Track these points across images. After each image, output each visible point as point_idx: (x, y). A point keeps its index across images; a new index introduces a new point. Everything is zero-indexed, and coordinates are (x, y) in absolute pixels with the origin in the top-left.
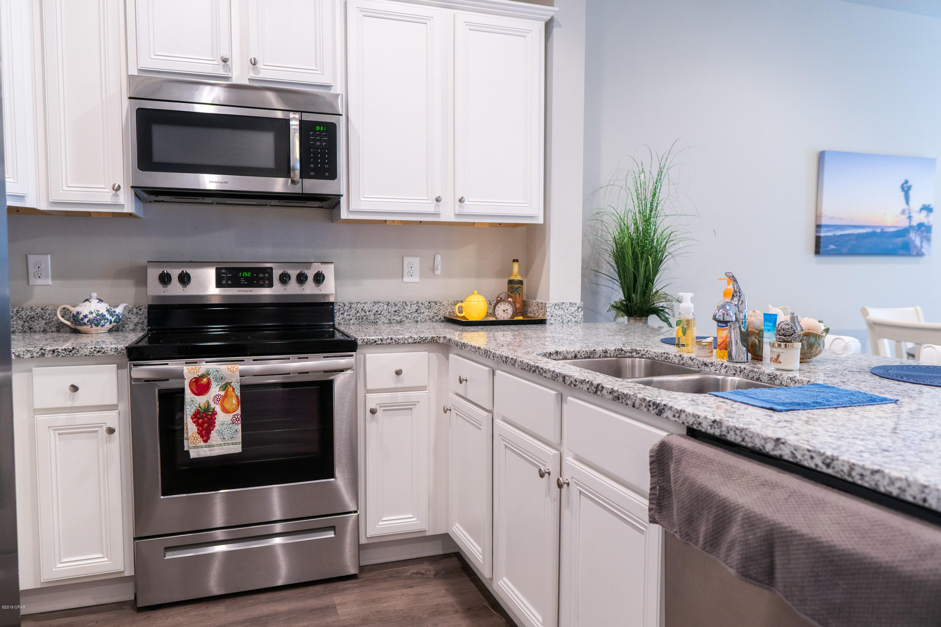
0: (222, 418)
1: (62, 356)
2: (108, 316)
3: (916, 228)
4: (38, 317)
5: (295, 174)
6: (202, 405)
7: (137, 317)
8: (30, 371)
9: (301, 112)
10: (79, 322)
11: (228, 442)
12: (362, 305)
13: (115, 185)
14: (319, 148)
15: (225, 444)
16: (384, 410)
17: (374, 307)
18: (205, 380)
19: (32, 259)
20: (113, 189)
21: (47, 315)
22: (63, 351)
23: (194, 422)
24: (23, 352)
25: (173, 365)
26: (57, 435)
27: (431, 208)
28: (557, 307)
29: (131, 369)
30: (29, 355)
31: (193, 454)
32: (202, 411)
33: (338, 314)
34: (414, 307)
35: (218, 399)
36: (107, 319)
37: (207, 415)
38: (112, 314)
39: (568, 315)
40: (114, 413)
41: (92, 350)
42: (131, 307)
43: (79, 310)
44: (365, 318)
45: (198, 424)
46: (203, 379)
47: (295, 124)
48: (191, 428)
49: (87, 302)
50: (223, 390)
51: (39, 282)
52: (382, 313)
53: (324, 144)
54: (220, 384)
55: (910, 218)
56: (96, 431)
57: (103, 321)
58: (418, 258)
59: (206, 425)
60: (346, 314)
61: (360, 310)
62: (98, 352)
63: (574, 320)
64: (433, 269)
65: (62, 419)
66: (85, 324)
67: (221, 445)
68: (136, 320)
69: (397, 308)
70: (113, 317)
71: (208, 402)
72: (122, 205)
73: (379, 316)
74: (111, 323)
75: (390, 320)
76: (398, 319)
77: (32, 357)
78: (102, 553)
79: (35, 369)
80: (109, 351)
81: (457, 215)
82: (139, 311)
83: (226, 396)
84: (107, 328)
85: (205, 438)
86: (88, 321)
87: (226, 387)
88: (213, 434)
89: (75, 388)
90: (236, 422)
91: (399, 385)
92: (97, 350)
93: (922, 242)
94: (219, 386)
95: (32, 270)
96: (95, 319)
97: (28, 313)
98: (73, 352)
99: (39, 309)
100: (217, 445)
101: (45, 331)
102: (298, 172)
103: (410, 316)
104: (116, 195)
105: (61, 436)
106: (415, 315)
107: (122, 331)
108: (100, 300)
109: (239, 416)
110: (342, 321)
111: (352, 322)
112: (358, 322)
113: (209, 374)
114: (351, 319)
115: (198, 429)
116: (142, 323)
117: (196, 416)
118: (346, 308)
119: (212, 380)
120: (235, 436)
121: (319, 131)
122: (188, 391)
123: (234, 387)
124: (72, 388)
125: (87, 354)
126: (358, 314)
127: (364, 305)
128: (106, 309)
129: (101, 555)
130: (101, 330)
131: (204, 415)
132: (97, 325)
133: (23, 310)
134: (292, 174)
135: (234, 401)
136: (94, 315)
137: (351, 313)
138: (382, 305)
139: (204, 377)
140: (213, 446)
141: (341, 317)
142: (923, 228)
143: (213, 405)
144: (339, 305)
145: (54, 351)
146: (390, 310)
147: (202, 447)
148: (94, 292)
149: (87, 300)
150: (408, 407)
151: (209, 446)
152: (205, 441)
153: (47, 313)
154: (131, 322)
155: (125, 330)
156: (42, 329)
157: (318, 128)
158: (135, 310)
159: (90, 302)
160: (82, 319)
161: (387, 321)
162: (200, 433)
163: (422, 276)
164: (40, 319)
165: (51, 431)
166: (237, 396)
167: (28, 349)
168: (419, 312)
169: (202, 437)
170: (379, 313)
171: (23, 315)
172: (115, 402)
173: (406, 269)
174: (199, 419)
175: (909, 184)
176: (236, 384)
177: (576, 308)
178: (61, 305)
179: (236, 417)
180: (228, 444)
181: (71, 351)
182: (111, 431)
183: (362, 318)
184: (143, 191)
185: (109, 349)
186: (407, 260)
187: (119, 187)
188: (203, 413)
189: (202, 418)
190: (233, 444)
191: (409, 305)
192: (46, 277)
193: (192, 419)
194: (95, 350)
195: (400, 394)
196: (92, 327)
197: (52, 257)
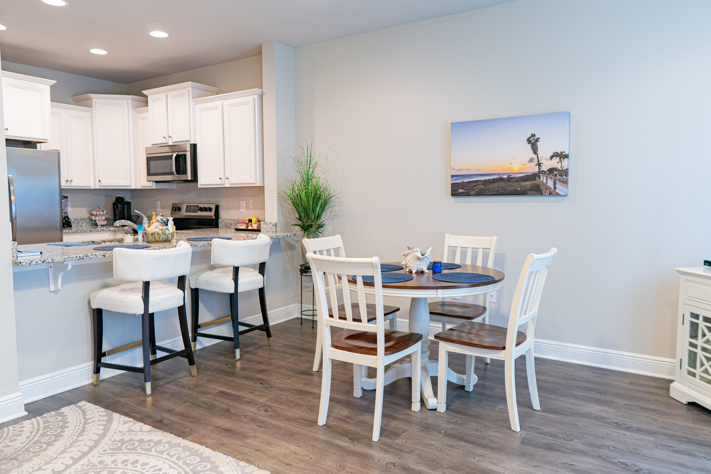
3: (547, 173)
9: (175, 152)
14: (182, 164)
17: (230, 222)
27: (220, 182)
28: (264, 224)
39: (269, 228)
47: (174, 157)
53: (184, 162)
55: (539, 165)
58: (245, 201)
60: (222, 224)
61: (226, 223)
63: (272, 231)
64: (250, 206)
72: (153, 187)
73: (231, 226)
93: (555, 184)
95: (156, 206)
102: (175, 173)
104: (150, 184)
111: (224, 227)
118: (222, 221)
127: (227, 220)
138: (232, 221)
142: (555, 173)
144: (220, 220)
146: (235, 223)
157: (182, 157)
161: (234, 228)
163: (246, 209)
173: (241, 206)
175: (537, 137)
177: (272, 225)
183: (227, 226)
186: (241, 202)
192: (159, 208)
197: (160, 202)
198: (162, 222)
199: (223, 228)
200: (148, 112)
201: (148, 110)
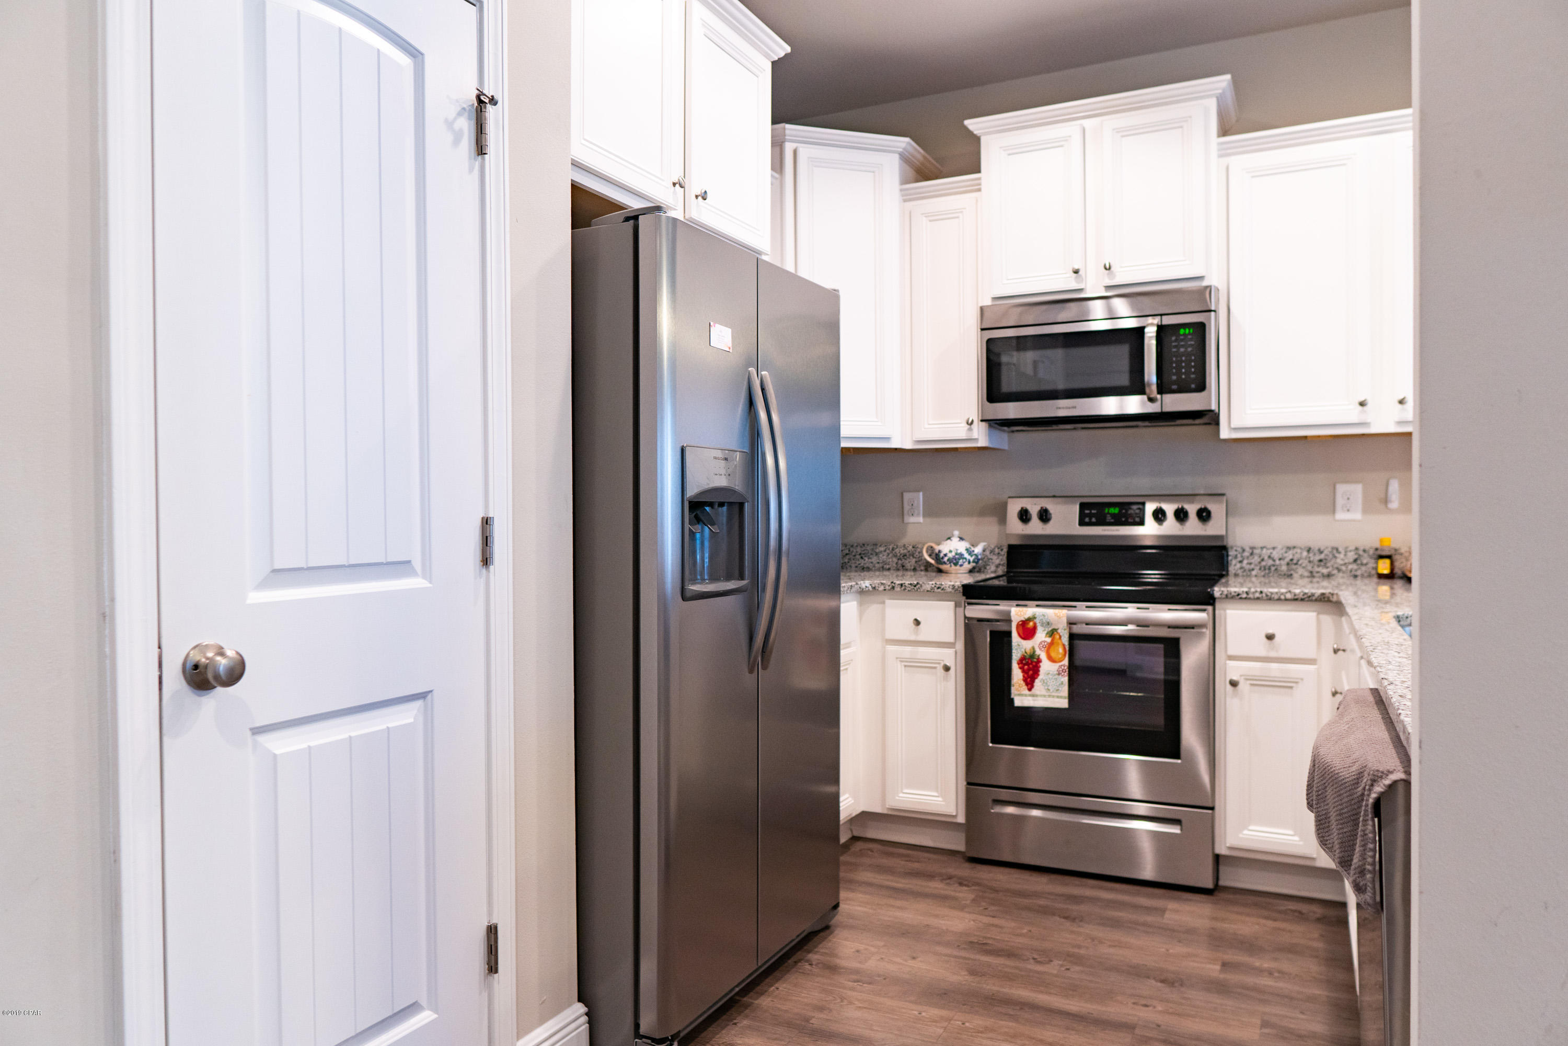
0: (1046, 667)
1: (909, 591)
2: (966, 555)
4: (910, 555)
5: (1151, 391)
6: (1028, 651)
7: (998, 558)
8: (884, 603)
9: (1161, 315)
10: (940, 561)
11: (1053, 694)
12: (1269, 552)
13: (969, 419)
14: (1183, 355)
15: (1049, 696)
16: (1252, 685)
17: (1286, 555)
18: (1031, 624)
19: (907, 496)
20: (967, 423)
21: (917, 554)
22: (910, 586)
23: (1020, 668)
24: (879, 584)
25: (1003, 606)
26: (903, 667)
29: (965, 607)
30: (882, 588)
31: (1018, 702)
32: (1027, 657)
33: (1234, 562)
34: (1352, 556)
35: (1044, 646)
36: (966, 559)
37: (1032, 662)
38: (970, 553)
40: (952, 651)
41: (933, 586)
42: (993, 547)
43: (941, 549)
44: (1273, 568)
45: (1024, 671)
46: (1029, 623)
47: (1151, 332)
48: (1017, 674)
49: (949, 541)
50: (1050, 636)
51: (912, 520)
52: (1300, 563)
53: (1189, 349)
54: (1047, 629)
56: (935, 668)
57: (961, 561)
58: (1359, 485)
59: (1031, 672)
60: (1245, 562)
61: (1266, 558)
62: (938, 588)
64: (1386, 501)
65: (907, 651)
66: (945, 563)
67: (1045, 696)
68: (997, 562)
69: (1322, 556)
70: (972, 556)
71: (1033, 648)
72: (976, 440)
73: (1294, 567)
74: (969, 562)
75: (1311, 572)
76: (1325, 571)
77: (885, 590)
78: (937, 791)
79: (888, 602)
80: (947, 588)
81: (1400, 423)
82: (1000, 552)
83: (1052, 644)
84: (966, 567)
85: (1029, 686)
86: (948, 560)
87: (1052, 633)
88: (1037, 683)
89: (917, 622)
90: (1063, 674)
91: (1273, 654)
92: (937, 586)
94: (1046, 632)
95: (907, 507)
96: (954, 558)
97: (902, 552)
98: (917, 586)
99: (911, 547)
100: (1041, 696)
101: (915, 570)
102: (1154, 388)
103: (1344, 568)
104: (970, 430)
105: (907, 668)
106: (1354, 566)
107: (983, 572)
108: (961, 539)
109: (1066, 668)
110: (1240, 572)
111: (1254, 573)
112: (1263, 574)
113: (1035, 618)
114: (1253, 570)
115: (1024, 676)
116: (1003, 565)
117: (1023, 662)
118: (1246, 554)
119: (1038, 625)
120: (1060, 689)
121: (1184, 334)
122: (1015, 634)
123: (1061, 634)
124: (915, 622)
125: (929, 589)
126: (1263, 563)
127: (1271, 551)
128: (965, 548)
129: (936, 794)
130: (960, 570)
131: (1030, 662)
132: (956, 564)
133: (897, 547)
134: (1147, 390)
135: (1061, 650)
136: (953, 554)
137: (1253, 561)
138: (1299, 551)
139: (1030, 621)
140: (1037, 696)
141: (1239, 565)
143: (1038, 652)
144: (1236, 551)
145: (902, 585)
146: (1312, 559)
147: (1026, 695)
148: (956, 530)
149: (949, 538)
150: (1287, 685)
151: (1033, 696)
152: (1030, 690)
153: (917, 552)
154: (993, 563)
155: (987, 572)
156: (912, 568)
157: (1182, 331)
158: (997, 550)
159: (951, 540)
160: (943, 558)
161: (1306, 574)
162: (1025, 680)
163: (1366, 511)
164: (911, 557)
165: (899, 662)
166: (1064, 645)
167: (882, 582)
168: (1359, 562)
169: (1027, 684)
170: (1295, 561)
171: (897, 552)
172: (952, 640)
173: (1340, 501)
174: (1025, 665)
176: (1063, 631)
178: (926, 543)
179: (1063, 667)
180: (1053, 697)
181: (915, 586)
182: (947, 669)
183: (1269, 569)
184: (996, 423)
185: (947, 586)
186: (1341, 489)
187: (972, 421)
188: (1028, 659)
189: (1027, 664)
190: (1058, 697)
191: (1343, 552)
192: (918, 515)
193: (1018, 664)
194: (935, 586)
195: (1274, 666)
196: (951, 566)
197: (923, 495)
198: (972, 559)
199: (1249, 576)
200: (979, 190)
201: (980, 184)
